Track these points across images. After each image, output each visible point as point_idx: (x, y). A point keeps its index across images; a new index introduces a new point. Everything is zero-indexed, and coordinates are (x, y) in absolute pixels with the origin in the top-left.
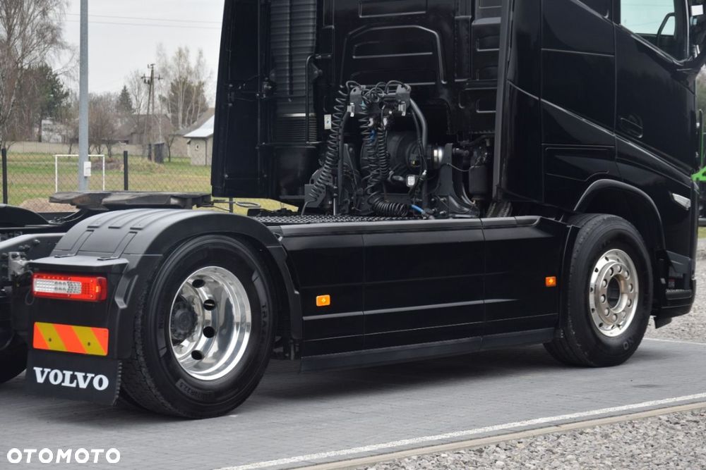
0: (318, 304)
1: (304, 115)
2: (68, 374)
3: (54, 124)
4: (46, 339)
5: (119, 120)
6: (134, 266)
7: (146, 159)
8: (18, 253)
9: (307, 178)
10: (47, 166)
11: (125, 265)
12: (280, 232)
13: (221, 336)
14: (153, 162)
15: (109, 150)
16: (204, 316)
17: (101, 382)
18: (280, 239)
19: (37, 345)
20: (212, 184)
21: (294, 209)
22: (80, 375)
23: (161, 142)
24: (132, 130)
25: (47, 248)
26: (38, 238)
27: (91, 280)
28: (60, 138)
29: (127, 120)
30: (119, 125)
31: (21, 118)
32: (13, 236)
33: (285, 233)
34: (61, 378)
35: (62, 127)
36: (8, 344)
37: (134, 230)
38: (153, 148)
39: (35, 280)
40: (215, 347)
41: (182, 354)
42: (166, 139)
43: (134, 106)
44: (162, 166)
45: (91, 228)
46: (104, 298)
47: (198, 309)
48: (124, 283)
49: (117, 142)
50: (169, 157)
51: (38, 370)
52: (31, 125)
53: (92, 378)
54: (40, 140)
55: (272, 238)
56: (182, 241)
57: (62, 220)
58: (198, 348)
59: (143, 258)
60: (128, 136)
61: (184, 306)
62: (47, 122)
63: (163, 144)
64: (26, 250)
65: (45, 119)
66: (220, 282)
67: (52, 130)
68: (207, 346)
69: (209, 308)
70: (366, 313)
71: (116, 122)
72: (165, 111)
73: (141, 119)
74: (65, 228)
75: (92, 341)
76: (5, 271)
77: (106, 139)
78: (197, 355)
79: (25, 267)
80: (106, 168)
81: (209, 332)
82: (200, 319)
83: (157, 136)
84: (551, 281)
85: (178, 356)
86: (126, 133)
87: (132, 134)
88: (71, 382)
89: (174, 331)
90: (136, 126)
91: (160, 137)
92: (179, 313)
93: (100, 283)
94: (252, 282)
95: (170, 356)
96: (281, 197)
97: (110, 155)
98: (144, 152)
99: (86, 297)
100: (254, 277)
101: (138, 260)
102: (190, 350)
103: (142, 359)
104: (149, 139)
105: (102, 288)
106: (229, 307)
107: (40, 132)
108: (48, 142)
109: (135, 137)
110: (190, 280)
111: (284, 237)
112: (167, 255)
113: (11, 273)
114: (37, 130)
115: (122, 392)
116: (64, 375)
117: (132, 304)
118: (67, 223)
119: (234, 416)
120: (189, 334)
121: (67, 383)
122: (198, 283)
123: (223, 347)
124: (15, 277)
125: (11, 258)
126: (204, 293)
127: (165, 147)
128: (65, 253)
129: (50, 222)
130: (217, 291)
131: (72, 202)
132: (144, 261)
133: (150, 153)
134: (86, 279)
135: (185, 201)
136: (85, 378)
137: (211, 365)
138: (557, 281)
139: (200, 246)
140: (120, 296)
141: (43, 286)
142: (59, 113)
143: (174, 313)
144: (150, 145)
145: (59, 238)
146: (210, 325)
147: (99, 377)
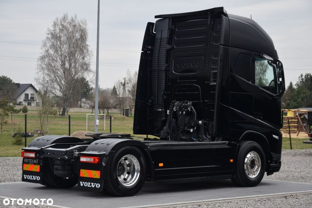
0: (160, 166)
1: (161, 110)
3: (86, 101)
4: (84, 174)
5: (112, 99)
6: (107, 154)
7: (122, 115)
8: (76, 150)
9: (162, 129)
10: (83, 117)
11: (105, 154)
12: (149, 145)
13: (132, 174)
14: (124, 116)
15: (108, 111)
16: (127, 169)
17: (98, 186)
18: (149, 147)
19: (81, 176)
20: (133, 130)
21: (158, 138)
22: (92, 184)
23: (128, 108)
24: (117, 103)
25: (84, 149)
26: (82, 146)
27: (96, 158)
28: (88, 106)
29: (115, 99)
30: (112, 101)
31: (74, 99)
32: (75, 146)
33: (150, 146)
34: (87, 184)
35: (89, 102)
36: (73, 176)
37: (108, 144)
38: (125, 111)
39: (81, 158)
40: (130, 177)
41: (121, 179)
42: (130, 107)
43: (118, 94)
44: (128, 118)
45: (96, 144)
46: (99, 163)
47: (125, 166)
48: (105, 159)
49: (111, 108)
50: (131, 114)
51: (81, 182)
52: (77, 101)
53: (96, 185)
54: (81, 107)
55: (146, 147)
56: (121, 147)
57: (88, 141)
58: (125, 177)
59: (110, 152)
60: (115, 106)
61: (121, 166)
62: (84, 100)
63: (129, 109)
64: (78, 150)
65: (83, 99)
66: (131, 159)
67: (85, 103)
68: (128, 177)
69: (128, 166)
70: (174, 168)
71: (111, 100)
72: (130, 96)
73: (120, 99)
74: (89, 143)
75: (96, 174)
76: (73, 155)
77: (106, 107)
78: (125, 179)
79: (78, 154)
80: (106, 118)
81: (129, 173)
82: (126, 169)
83: (127, 106)
84: (232, 161)
85: (119, 179)
86: (114, 104)
87: (117, 105)
88: (90, 186)
89: (118, 173)
90: (118, 102)
91: (128, 106)
92: (120, 168)
93: (98, 159)
94: (140, 159)
95: (117, 179)
96: (154, 135)
97: (108, 113)
98: (121, 112)
99: (94, 162)
100: (141, 158)
101: (109, 152)
102: (123, 178)
103: (109, 180)
104: (123, 107)
105: (99, 160)
106: (134, 166)
107: (81, 104)
108: (84, 108)
109: (118, 106)
110: (123, 158)
111: (150, 147)
112: (117, 151)
113: (74, 156)
114: (80, 102)
115: (104, 189)
116: (88, 184)
117: (107, 164)
118: (90, 142)
119: (135, 196)
120: (123, 173)
121: (89, 186)
122: (126, 159)
123: (132, 177)
124: (75, 157)
125: (74, 152)
126: (127, 162)
127: (130, 110)
128: (89, 150)
129: (85, 141)
130: (131, 161)
131: (91, 136)
132: (110, 153)
133: (124, 112)
134: (94, 158)
135: (123, 136)
136: (94, 184)
137: (129, 182)
138: (234, 160)
139: (126, 149)
140: (103, 162)
141: (83, 159)
142: (88, 96)
143: (118, 167)
144: (123, 109)
145: (87, 146)
146: (129, 171)
147: (98, 184)
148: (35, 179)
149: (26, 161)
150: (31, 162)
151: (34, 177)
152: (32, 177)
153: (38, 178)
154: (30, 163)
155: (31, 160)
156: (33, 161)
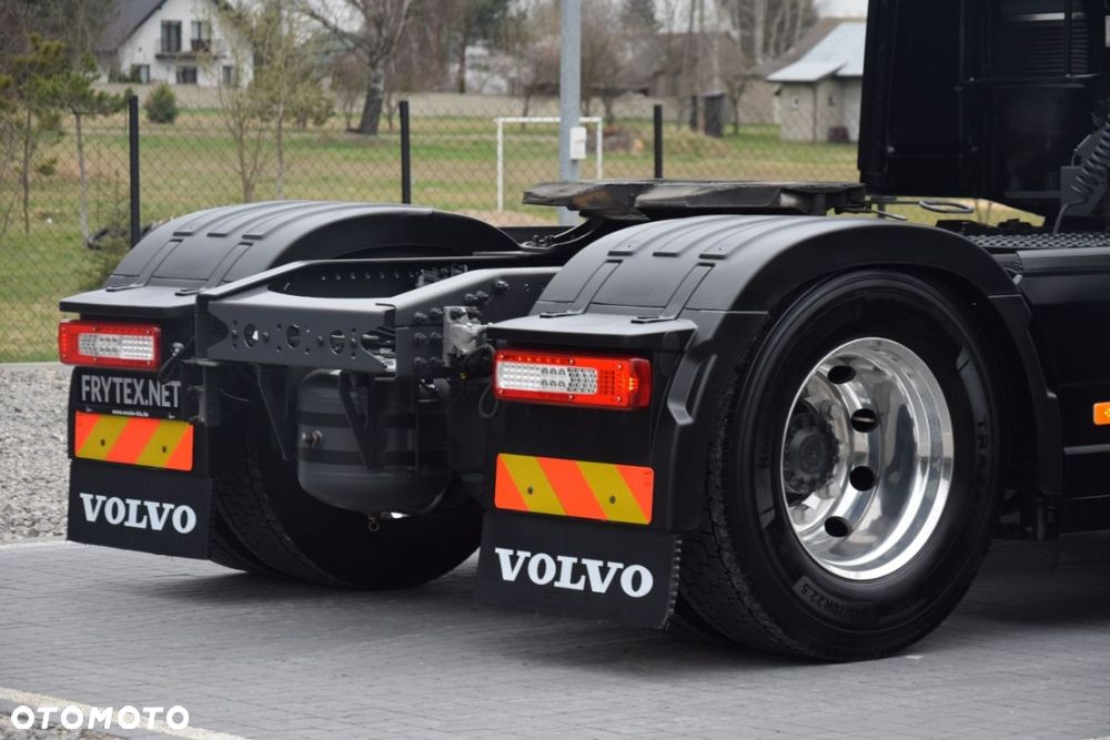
0: (1097, 420)
1: (1061, 16)
2: (568, 562)
3: (492, 55)
4: (523, 490)
5: (628, 45)
6: (708, 334)
7: (686, 129)
8: (463, 309)
10: (475, 143)
11: (687, 334)
12: (1018, 266)
13: (888, 486)
14: (701, 134)
15: (608, 110)
16: (851, 444)
17: (638, 581)
18: (1017, 279)
19: (501, 502)
20: (860, 167)
22: (593, 566)
23: (716, 92)
24: (656, 67)
25: (524, 297)
26: (504, 278)
27: (619, 364)
28: (502, 83)
29: (644, 45)
30: (628, 55)
31: (424, 44)
32: (449, 275)
33: (1027, 267)
34: (554, 571)
35: (507, 60)
36: (437, 500)
37: (708, 260)
38: (701, 104)
39: (499, 364)
40: (874, 510)
41: (808, 521)
42: (729, 84)
43: (660, 15)
44: (718, 143)
45: (616, 257)
46: (644, 402)
47: (839, 429)
48: (686, 372)
49: (624, 91)
50: (736, 125)
51: (504, 554)
52: (443, 58)
53: (619, 572)
54: (462, 88)
55: (1001, 279)
56: (807, 285)
57: (549, 242)
58: (840, 512)
59: (727, 318)
60: (648, 79)
61: (812, 423)
62: (476, 51)
63: (720, 97)
64: (479, 303)
65: (473, 44)
66: (889, 373)
67: (486, 69)
68: (859, 508)
69: (862, 428)
71: (622, 49)
72: (726, 25)
73: (675, 43)
74: (561, 256)
75: (619, 493)
76: (437, 345)
77: (602, 86)
78: (836, 527)
79: (479, 338)
80: (604, 149)
81: (862, 479)
82: (843, 449)
83: (710, 79)
85: (798, 528)
86: (643, 71)
87: (656, 75)
88: (575, 579)
89: (789, 475)
90: (664, 58)
91: (717, 81)
92: (800, 437)
93: (637, 371)
94: (956, 373)
95: (782, 527)
97: (609, 120)
98: (681, 113)
99: (605, 401)
100: (960, 362)
101: (716, 323)
102: (821, 515)
103: (723, 533)
104: (691, 85)
105: (641, 382)
106: (905, 424)
107: (461, 71)
108: (479, 92)
109: (662, 82)
110: (823, 367)
111: (1025, 275)
112: (777, 312)
113: (448, 350)
114: (455, 68)
115: (682, 605)
116: (559, 565)
117: (703, 415)
118: (562, 248)
119: (917, 657)
120: (820, 482)
121: (565, 582)
122: (841, 373)
123: (893, 510)
124: (456, 358)
125: (448, 319)
126: (853, 395)
127: (727, 102)
128: (562, 308)
129: (524, 245)
130: (880, 389)
131: (570, 203)
132: (730, 325)
133: (694, 115)
134: (608, 363)
135: (811, 200)
136: (604, 571)
137: (868, 548)
139: (846, 295)
140: (678, 399)
141: (516, 377)
142: (502, 30)
143: (790, 437)
144: (694, 99)
145: (550, 277)
146: (865, 464)
147: (632, 569)
148: (158, 525)
149: (96, 390)
150: (127, 401)
151: (152, 506)
152: (142, 512)
153: (184, 515)
154: (123, 407)
155: (131, 386)
156: (145, 392)
